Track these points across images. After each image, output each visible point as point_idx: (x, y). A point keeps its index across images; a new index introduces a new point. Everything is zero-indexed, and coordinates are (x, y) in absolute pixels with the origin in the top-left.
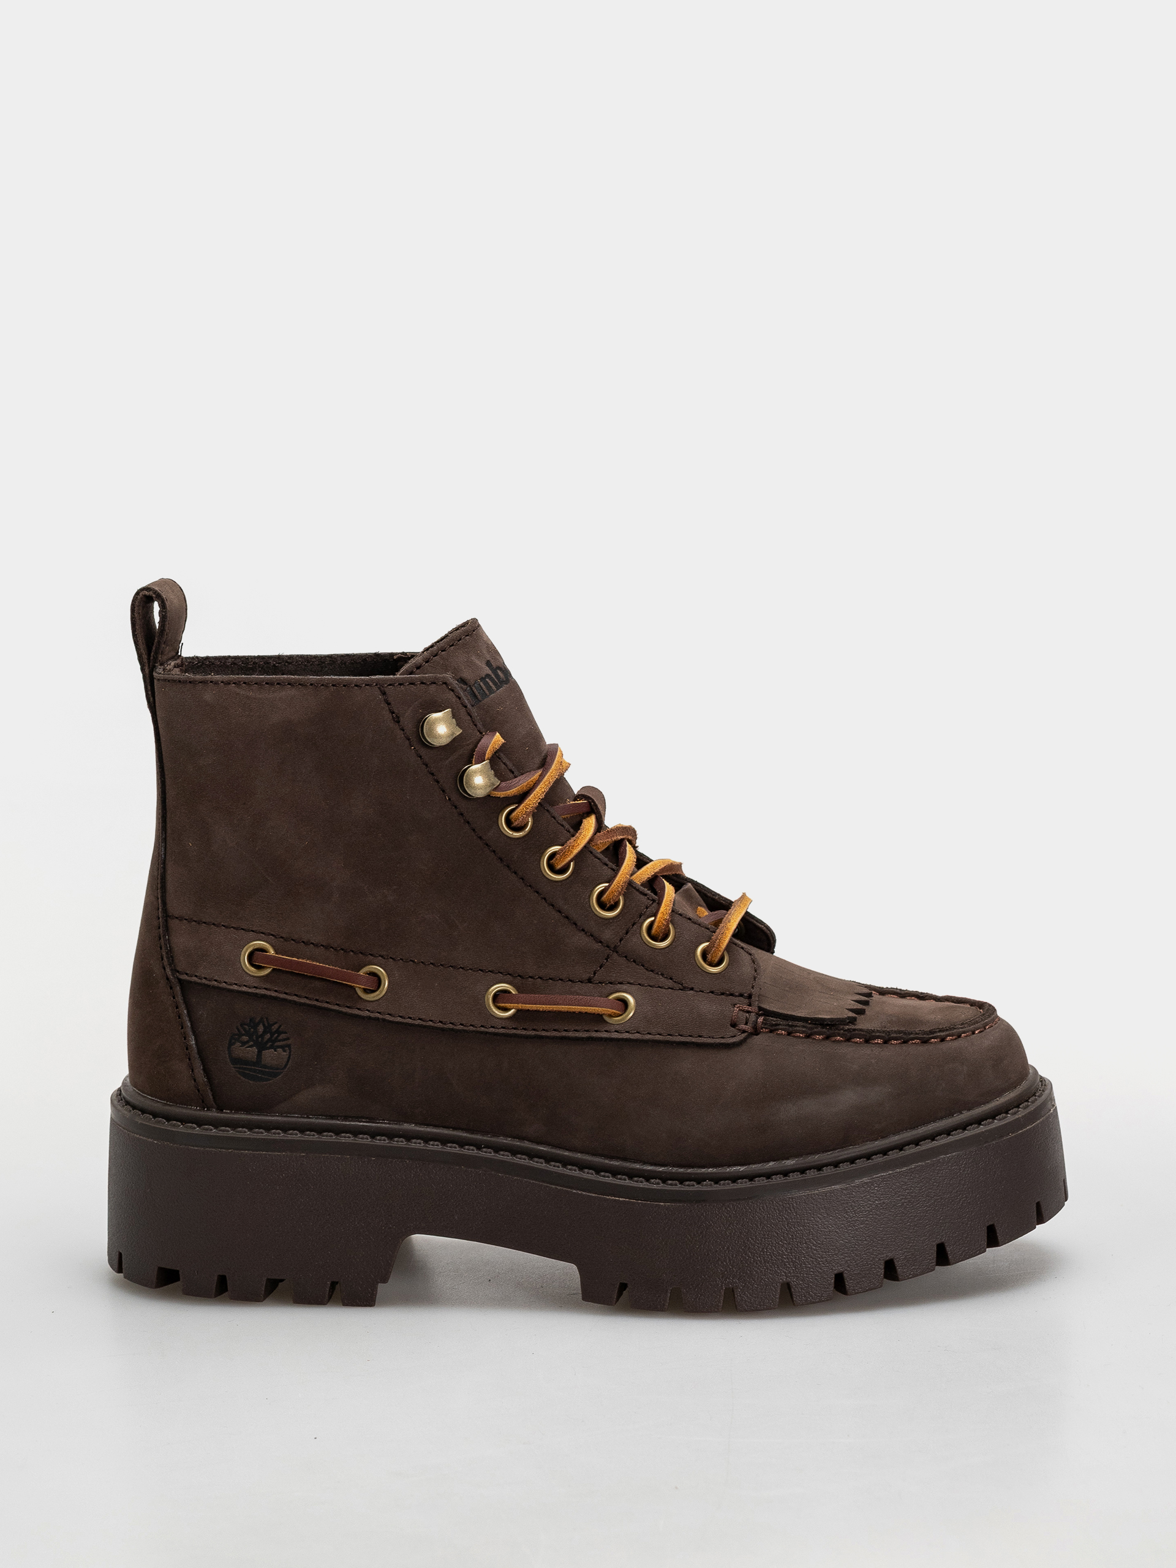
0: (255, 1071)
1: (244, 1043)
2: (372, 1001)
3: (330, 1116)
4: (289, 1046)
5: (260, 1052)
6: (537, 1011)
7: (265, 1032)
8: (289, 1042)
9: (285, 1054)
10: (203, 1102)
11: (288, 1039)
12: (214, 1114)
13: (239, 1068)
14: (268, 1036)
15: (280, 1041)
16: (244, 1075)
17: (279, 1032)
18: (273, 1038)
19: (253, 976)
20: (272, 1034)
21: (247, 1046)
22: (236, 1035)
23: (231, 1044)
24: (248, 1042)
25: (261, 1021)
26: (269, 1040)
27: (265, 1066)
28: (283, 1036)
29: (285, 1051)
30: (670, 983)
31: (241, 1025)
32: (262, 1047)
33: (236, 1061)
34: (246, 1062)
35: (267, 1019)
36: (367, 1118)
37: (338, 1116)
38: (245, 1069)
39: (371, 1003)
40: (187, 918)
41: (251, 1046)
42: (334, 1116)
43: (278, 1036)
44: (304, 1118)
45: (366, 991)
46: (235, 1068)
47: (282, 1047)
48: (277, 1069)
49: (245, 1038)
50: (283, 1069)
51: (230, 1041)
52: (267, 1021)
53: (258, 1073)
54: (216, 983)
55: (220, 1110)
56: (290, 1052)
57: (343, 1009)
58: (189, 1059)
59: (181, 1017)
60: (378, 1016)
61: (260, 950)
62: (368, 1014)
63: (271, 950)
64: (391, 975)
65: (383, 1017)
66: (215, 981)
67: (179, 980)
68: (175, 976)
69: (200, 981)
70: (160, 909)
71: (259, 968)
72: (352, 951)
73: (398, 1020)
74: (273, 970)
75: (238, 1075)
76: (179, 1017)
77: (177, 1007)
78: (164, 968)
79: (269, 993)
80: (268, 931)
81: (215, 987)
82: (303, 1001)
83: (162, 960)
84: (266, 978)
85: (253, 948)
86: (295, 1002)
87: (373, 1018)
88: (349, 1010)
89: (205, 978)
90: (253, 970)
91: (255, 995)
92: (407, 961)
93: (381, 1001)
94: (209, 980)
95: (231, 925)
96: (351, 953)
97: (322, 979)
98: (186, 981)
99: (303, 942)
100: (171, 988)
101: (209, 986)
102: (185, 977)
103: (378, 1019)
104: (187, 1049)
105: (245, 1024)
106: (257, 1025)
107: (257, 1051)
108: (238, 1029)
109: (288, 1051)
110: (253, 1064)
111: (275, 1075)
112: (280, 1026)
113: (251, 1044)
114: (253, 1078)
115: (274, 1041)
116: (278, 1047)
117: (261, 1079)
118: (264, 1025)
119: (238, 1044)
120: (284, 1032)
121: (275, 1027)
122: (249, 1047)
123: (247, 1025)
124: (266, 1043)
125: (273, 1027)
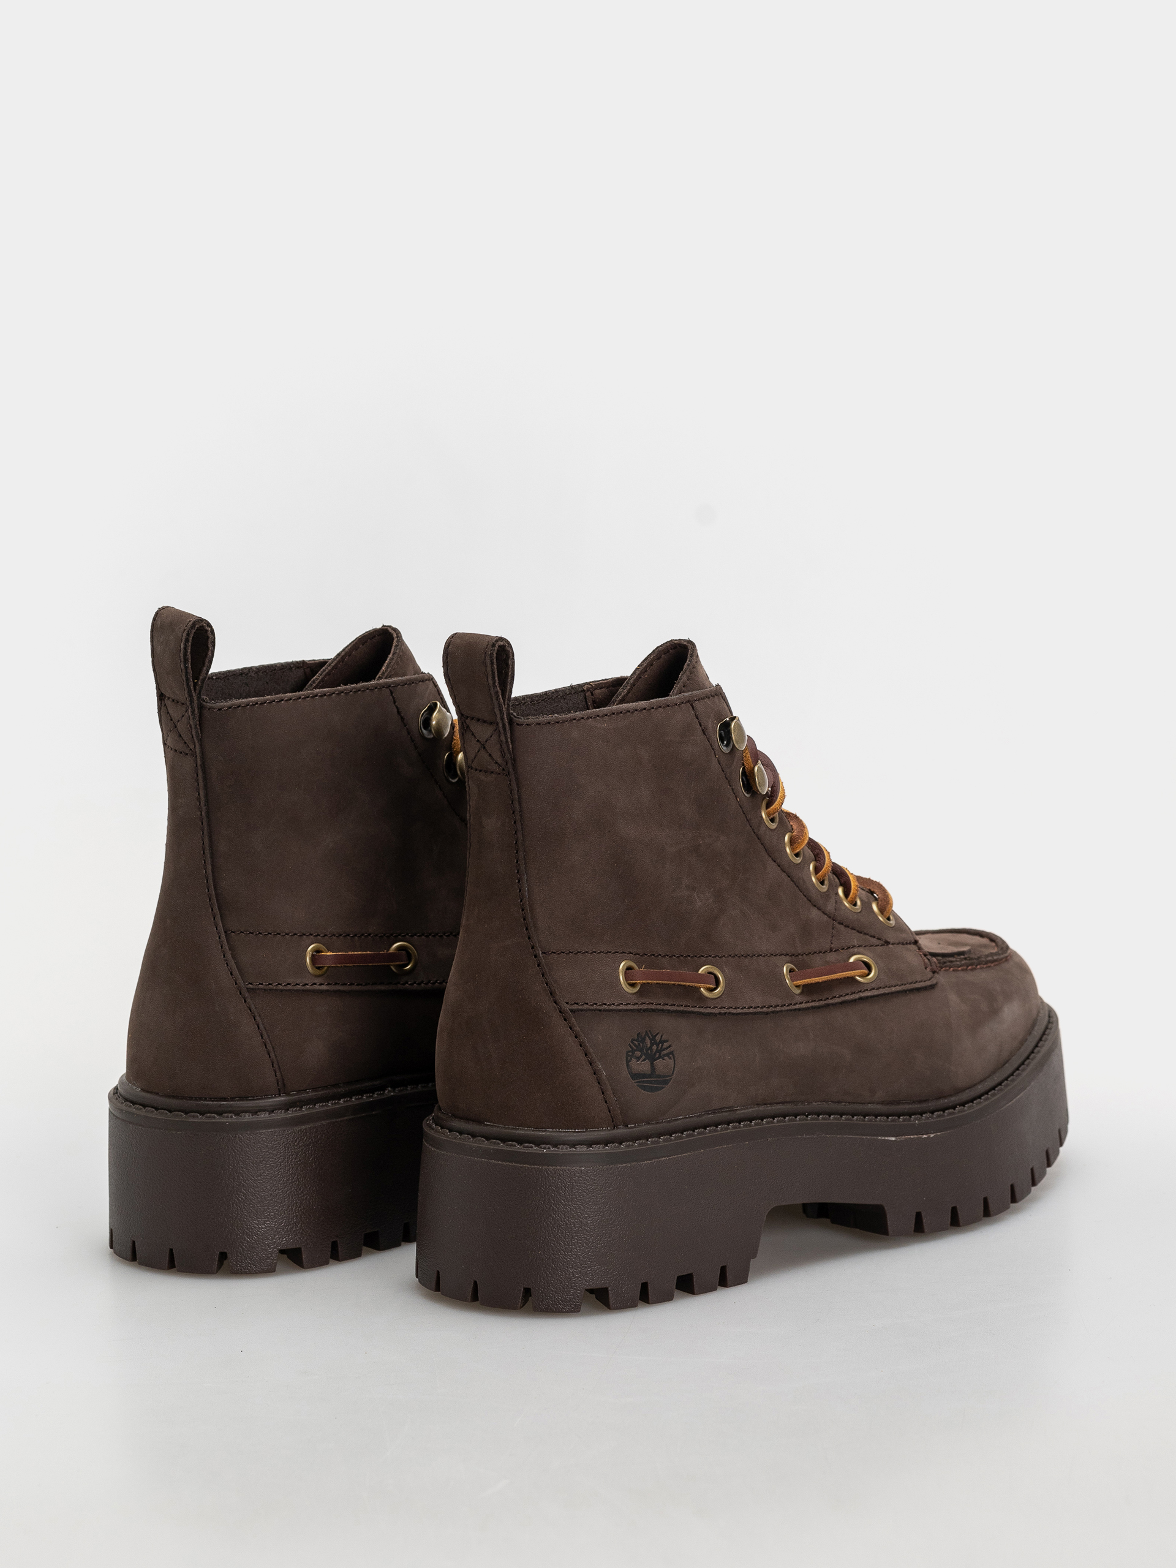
0: (651, 1082)
1: (638, 1059)
2: (716, 998)
4: (672, 1053)
5: (652, 1064)
6: (818, 983)
7: (652, 1044)
8: (671, 1049)
10: (613, 1121)
11: (670, 1046)
12: (621, 1131)
13: (639, 1082)
14: (655, 1047)
15: (664, 1049)
16: (644, 1088)
17: (662, 1042)
18: (659, 1048)
19: (631, 994)
20: (657, 1045)
21: (641, 1059)
22: (629, 1052)
24: (641, 1056)
25: (647, 1034)
26: (657, 1051)
27: (659, 1076)
28: (666, 1045)
29: (670, 1058)
30: (874, 941)
31: (632, 1042)
32: (652, 1059)
33: (635, 1076)
34: (644, 1076)
35: (650, 1031)
38: (644, 1082)
39: (716, 1000)
40: (564, 951)
43: (662, 1046)
45: (711, 990)
46: (635, 1083)
47: (667, 1055)
48: (668, 1076)
49: (638, 1053)
50: (672, 1075)
51: (627, 1059)
52: (651, 1033)
53: (654, 1084)
54: (606, 1006)
55: (626, 1126)
56: (674, 1058)
57: (696, 1010)
58: (599, 1083)
59: (582, 1045)
60: (723, 1011)
61: (629, 968)
62: (716, 1011)
63: (636, 967)
64: (723, 972)
65: (728, 1011)
66: (605, 1004)
67: (572, 1011)
68: (567, 1007)
69: (592, 1008)
70: (535, 948)
71: (633, 985)
72: (689, 956)
73: (739, 1011)
74: (643, 985)
75: (640, 1089)
76: (581, 1046)
77: (576, 1037)
78: (555, 1002)
79: (644, 1007)
80: (628, 950)
81: (605, 1010)
82: (675, 1008)
83: (551, 995)
84: (640, 993)
85: (625, 968)
86: (669, 1011)
87: (720, 1014)
88: (702, 1010)
89: (596, 1004)
90: (631, 988)
91: (639, 1011)
92: (728, 957)
93: (723, 997)
94: (600, 1005)
95: (602, 950)
96: (689, 958)
97: (679, 985)
98: (578, 1010)
99: (654, 955)
100: (565, 1020)
101: (600, 1010)
102: (575, 1007)
103: (725, 1013)
104: (595, 1074)
105: (634, 1040)
106: (644, 1039)
107: (649, 1063)
108: (630, 1046)
109: (672, 1058)
110: (650, 1076)
111: (666, 1082)
112: (662, 1037)
113: (644, 1057)
114: (652, 1090)
115: (660, 1051)
116: (665, 1055)
117: (657, 1089)
118: (649, 1038)
119: (634, 1060)
120: (667, 1041)
121: (658, 1038)
122: (643, 1061)
123: (636, 1040)
124: (655, 1054)
125: (657, 1038)
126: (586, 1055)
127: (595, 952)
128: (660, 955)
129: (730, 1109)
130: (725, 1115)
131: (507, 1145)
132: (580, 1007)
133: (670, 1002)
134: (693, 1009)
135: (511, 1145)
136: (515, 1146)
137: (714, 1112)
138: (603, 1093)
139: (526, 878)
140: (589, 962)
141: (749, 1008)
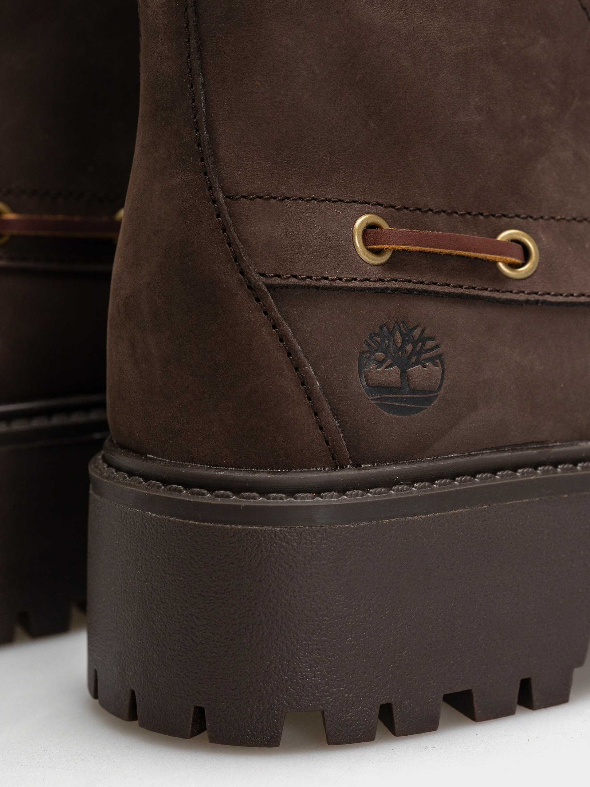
0: (401, 400)
1: (380, 363)
2: (523, 279)
3: (496, 448)
4: (440, 356)
5: (403, 372)
7: (405, 342)
8: (439, 350)
9: (437, 370)
10: (333, 458)
11: (437, 346)
12: (349, 473)
13: (381, 399)
14: (410, 347)
15: (427, 351)
16: (390, 409)
17: (423, 339)
18: (417, 349)
19: (372, 265)
20: (415, 344)
21: (386, 365)
22: (367, 352)
23: (361, 366)
24: (385, 359)
25: (397, 326)
26: (413, 352)
27: (414, 391)
28: (430, 344)
29: (436, 365)
31: (371, 338)
32: (404, 365)
33: (374, 389)
34: (389, 389)
35: (404, 322)
36: (537, 443)
37: (505, 447)
38: (388, 399)
39: (524, 281)
40: (262, 195)
41: (390, 366)
42: (501, 447)
43: (423, 345)
44: (465, 456)
45: (515, 266)
46: (374, 400)
47: (432, 360)
48: (430, 392)
49: (380, 355)
50: (437, 392)
51: (360, 364)
52: (407, 325)
53: (406, 403)
54: (327, 282)
55: (357, 465)
56: (443, 366)
57: (486, 294)
58: (309, 399)
59: (284, 339)
60: (532, 298)
61: (371, 227)
62: (522, 297)
63: (385, 225)
64: (537, 240)
65: (541, 298)
66: (326, 279)
67: (270, 287)
68: (261, 281)
69: (302, 283)
70: (213, 189)
71: (378, 252)
72: (482, 214)
73: (561, 299)
74: (395, 252)
75: (381, 410)
76: (281, 340)
77: (274, 327)
78: (242, 273)
79: (394, 285)
80: (374, 200)
81: (325, 288)
82: (447, 290)
83: (236, 261)
84: (389, 265)
85: (364, 225)
86: (437, 293)
87: (527, 302)
88: (496, 295)
89: (310, 278)
90: (371, 256)
91: (384, 291)
92: (548, 219)
93: (534, 277)
94: (317, 280)
95: (328, 197)
96: (481, 217)
97: (459, 256)
98: (281, 287)
99: (420, 209)
100: (258, 300)
101: (317, 288)
102: (276, 281)
103: (537, 302)
104: (303, 384)
105: (375, 335)
106: (391, 333)
107: (398, 370)
108: (368, 344)
109: (440, 364)
110: (399, 390)
111: (429, 401)
112: (423, 331)
113: (389, 361)
114: (401, 411)
115: (419, 353)
116: (426, 360)
117: (411, 411)
118: (401, 332)
119: (372, 365)
120: (432, 339)
121: (417, 333)
122: (388, 367)
123: (379, 336)
124: (409, 358)
125: (414, 333)
126: (289, 355)
127: (315, 199)
128: (431, 210)
129: (542, 444)
130: (531, 453)
131: (192, 493)
132: (283, 282)
133: (440, 280)
134: (480, 293)
135: (199, 494)
136: (203, 494)
137: (514, 447)
138: (316, 414)
139: (201, 81)
140: (302, 213)
141: (579, 296)
